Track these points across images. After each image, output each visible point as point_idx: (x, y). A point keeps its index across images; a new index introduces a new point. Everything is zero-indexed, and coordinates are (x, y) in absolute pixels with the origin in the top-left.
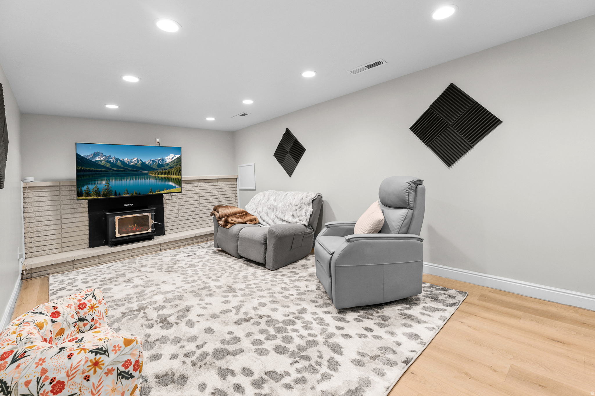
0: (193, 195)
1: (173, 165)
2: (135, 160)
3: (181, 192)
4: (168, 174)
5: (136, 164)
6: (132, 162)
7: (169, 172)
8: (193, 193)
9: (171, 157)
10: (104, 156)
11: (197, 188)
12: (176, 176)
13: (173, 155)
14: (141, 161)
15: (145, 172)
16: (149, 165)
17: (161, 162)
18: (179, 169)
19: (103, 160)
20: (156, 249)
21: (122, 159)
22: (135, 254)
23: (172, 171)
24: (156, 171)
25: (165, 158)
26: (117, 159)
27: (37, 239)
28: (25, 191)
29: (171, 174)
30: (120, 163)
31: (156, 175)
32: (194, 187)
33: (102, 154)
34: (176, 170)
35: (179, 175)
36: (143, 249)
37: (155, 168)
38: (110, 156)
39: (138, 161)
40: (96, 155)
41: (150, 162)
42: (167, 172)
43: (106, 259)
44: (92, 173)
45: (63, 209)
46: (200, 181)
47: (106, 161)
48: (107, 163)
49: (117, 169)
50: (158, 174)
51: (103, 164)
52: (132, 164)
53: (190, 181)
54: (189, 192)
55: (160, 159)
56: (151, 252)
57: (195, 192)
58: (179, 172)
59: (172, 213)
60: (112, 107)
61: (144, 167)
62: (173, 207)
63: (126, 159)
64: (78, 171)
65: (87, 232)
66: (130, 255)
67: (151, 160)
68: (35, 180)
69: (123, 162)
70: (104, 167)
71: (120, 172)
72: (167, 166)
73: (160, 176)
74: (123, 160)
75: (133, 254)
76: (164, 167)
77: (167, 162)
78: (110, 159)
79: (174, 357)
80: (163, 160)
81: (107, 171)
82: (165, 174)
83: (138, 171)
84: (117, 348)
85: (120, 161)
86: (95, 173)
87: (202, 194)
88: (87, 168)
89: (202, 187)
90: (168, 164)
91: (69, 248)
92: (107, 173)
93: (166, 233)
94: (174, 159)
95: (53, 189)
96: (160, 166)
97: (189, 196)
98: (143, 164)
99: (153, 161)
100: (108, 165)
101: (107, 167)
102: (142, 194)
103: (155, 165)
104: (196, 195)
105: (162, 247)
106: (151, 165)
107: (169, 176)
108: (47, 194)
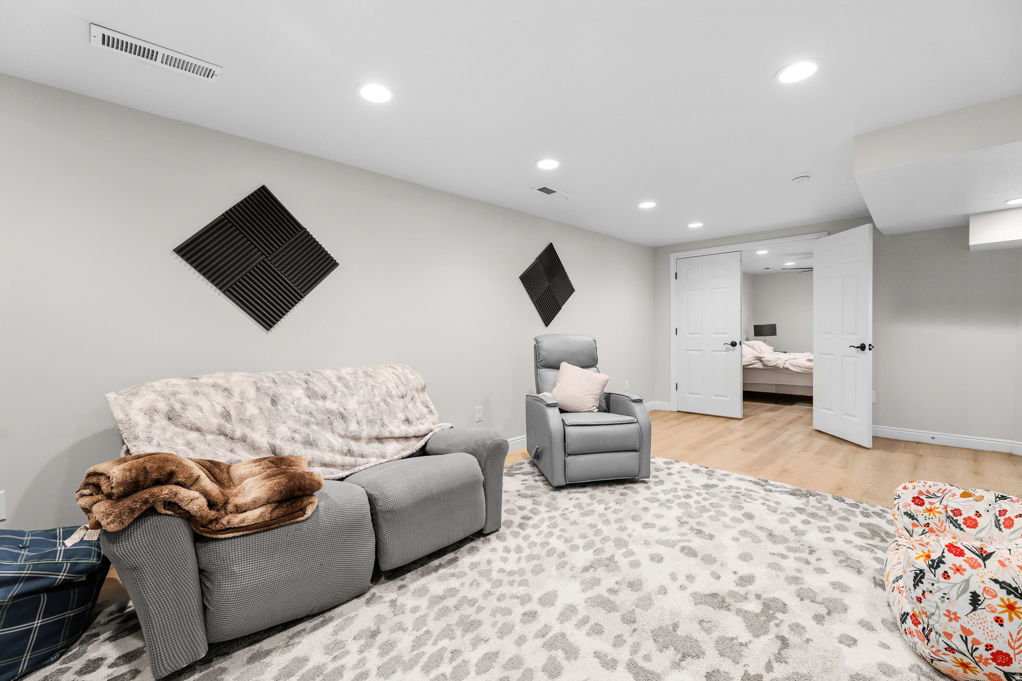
79: (821, 571)
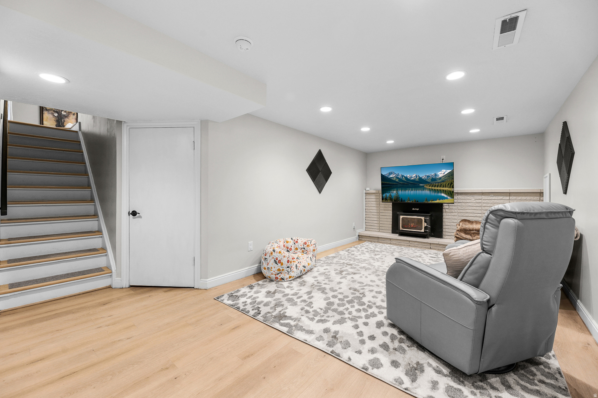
0: (475, 208)
1: (445, 178)
2: (414, 176)
3: (454, 203)
4: (440, 187)
5: (415, 179)
6: (412, 178)
7: (441, 185)
8: (475, 205)
9: (443, 172)
10: (395, 174)
11: (480, 201)
12: (448, 188)
13: (445, 170)
14: (419, 176)
15: (421, 185)
16: (425, 179)
17: (434, 176)
18: (450, 182)
19: (394, 177)
20: (427, 247)
21: (405, 176)
22: (412, 245)
23: (444, 184)
24: (430, 184)
25: (438, 173)
26: (403, 176)
27: (370, 221)
28: (366, 195)
29: (443, 187)
30: (405, 178)
31: (430, 188)
32: (476, 200)
33: (394, 172)
34: (448, 183)
35: (450, 188)
36: (417, 243)
37: (429, 181)
38: (398, 174)
39: (416, 176)
40: (390, 173)
41: (425, 177)
42: (440, 185)
43: (394, 242)
44: (389, 185)
45: (380, 207)
46: (484, 194)
47: (396, 178)
48: (397, 179)
49: (403, 183)
50: (432, 187)
51: (394, 180)
52: (412, 179)
53: (472, 194)
54: (470, 204)
55: (433, 174)
56: (423, 247)
57: (477, 205)
58: (451, 185)
59: (451, 222)
60: (390, 142)
61: (421, 181)
62: (452, 216)
63: (409, 175)
64: (382, 184)
65: (391, 223)
66: (408, 244)
67: (426, 176)
68: (370, 189)
69: (406, 178)
70: (395, 181)
71: (404, 185)
72: (439, 180)
73: (433, 188)
74: (407, 176)
75: (410, 244)
76: (437, 181)
77: (439, 177)
78: (398, 176)
80: (436, 175)
81: (397, 184)
82: (437, 187)
83: (417, 184)
84: (277, 253)
85: (405, 177)
86: (390, 185)
87: (485, 207)
88: (386, 183)
89: (487, 200)
90: (440, 178)
91: (383, 231)
92: (396, 185)
93: (444, 236)
94: (446, 173)
95: (377, 195)
96: (434, 180)
97: (470, 208)
98: (420, 179)
99: (427, 176)
100: (397, 180)
101: (396, 182)
102: (420, 202)
103: (429, 179)
104: (478, 208)
105: (431, 246)
106: (426, 179)
107: (441, 188)
108: (374, 197)
